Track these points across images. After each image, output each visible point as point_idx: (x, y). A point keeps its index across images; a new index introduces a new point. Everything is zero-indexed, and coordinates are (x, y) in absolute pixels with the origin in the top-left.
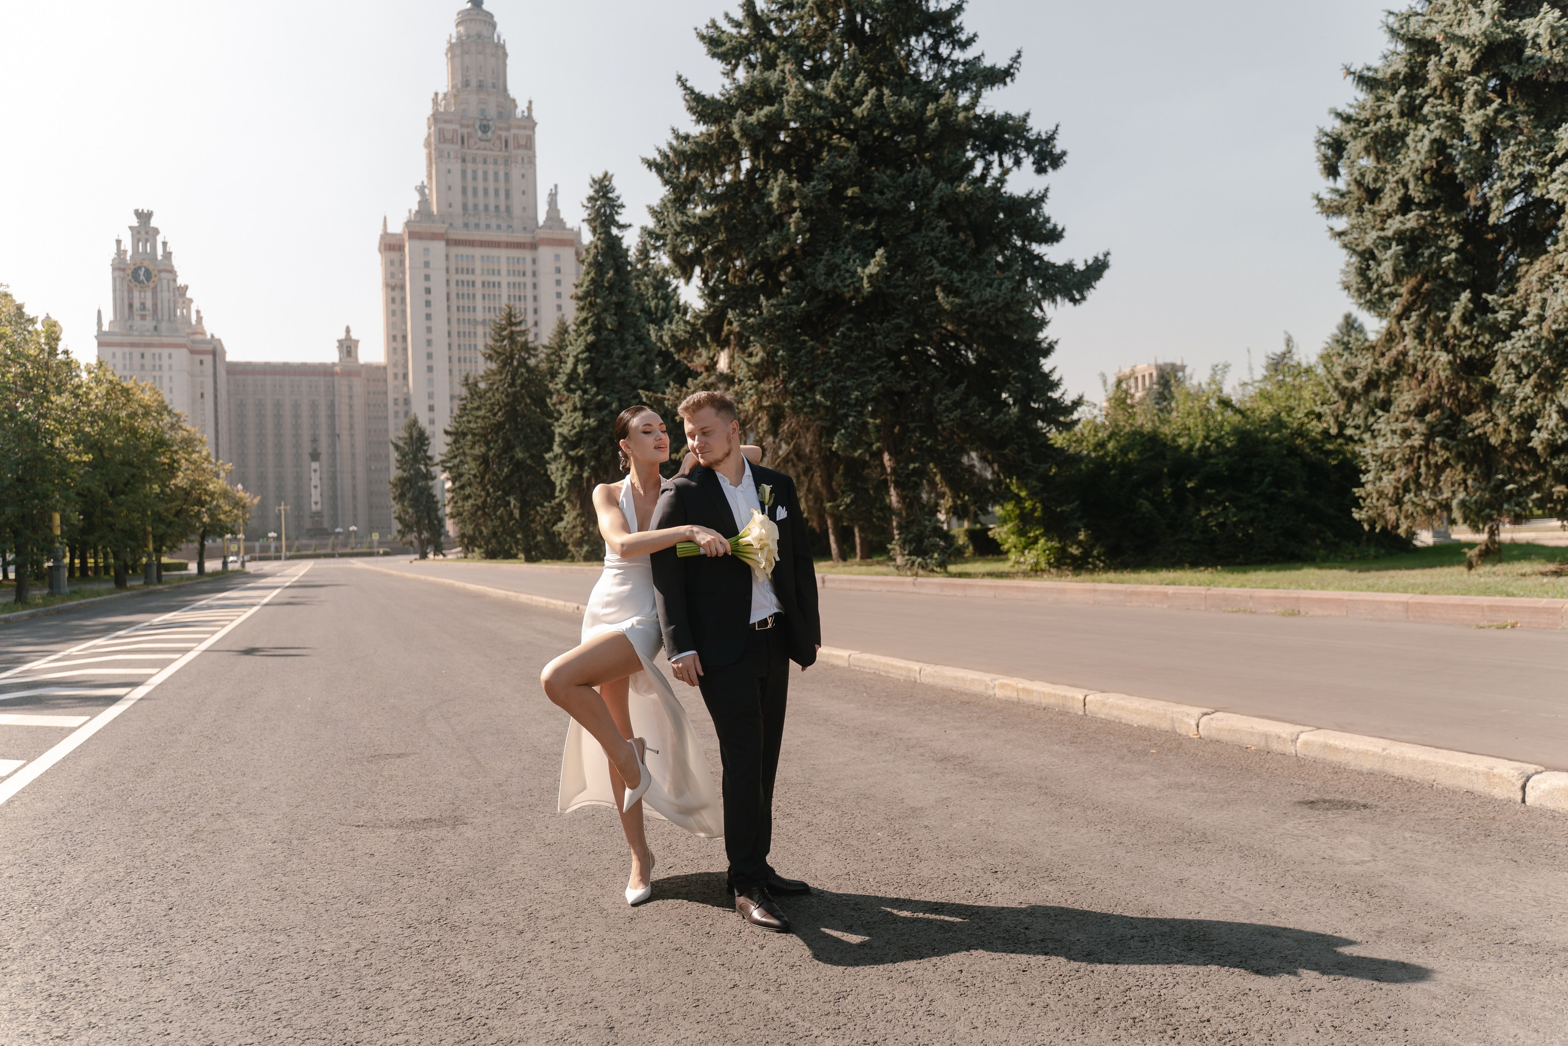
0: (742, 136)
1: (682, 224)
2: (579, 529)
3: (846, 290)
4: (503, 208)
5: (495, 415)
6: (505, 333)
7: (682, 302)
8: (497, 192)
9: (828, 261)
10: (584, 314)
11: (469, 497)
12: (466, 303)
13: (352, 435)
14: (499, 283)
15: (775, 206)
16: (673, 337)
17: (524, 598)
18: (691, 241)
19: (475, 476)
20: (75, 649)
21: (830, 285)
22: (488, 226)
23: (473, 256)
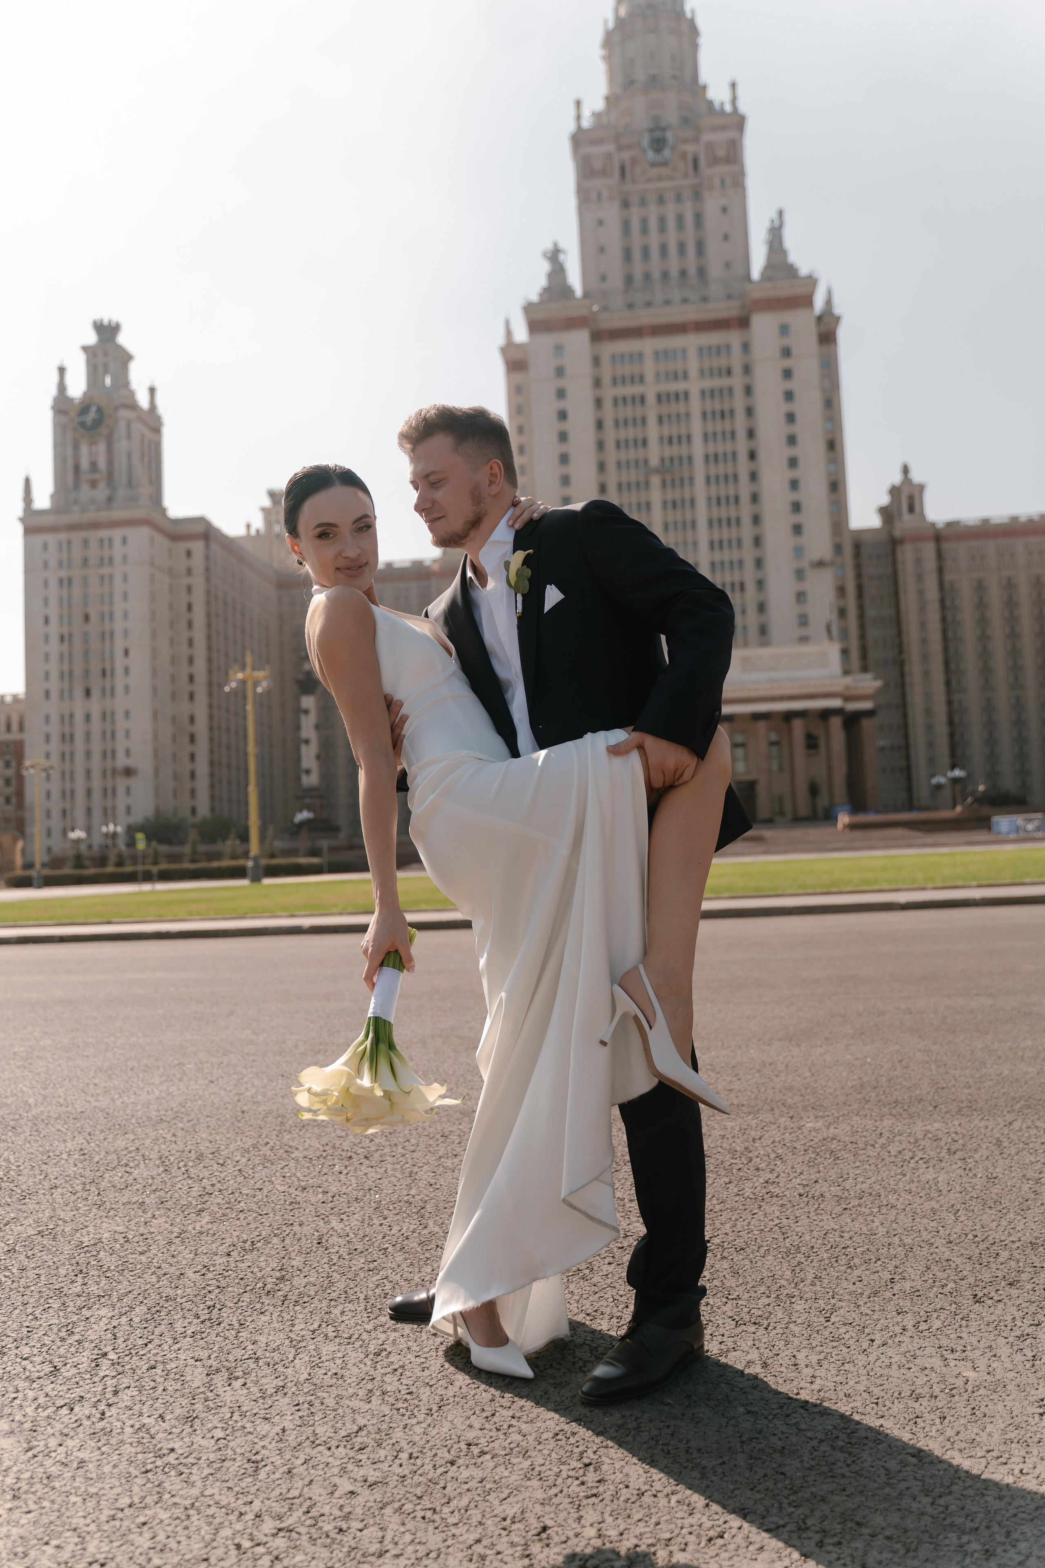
4: (692, 271)
8: (682, 248)
12: (631, 433)
14: (686, 394)
22: (667, 303)
23: (640, 355)
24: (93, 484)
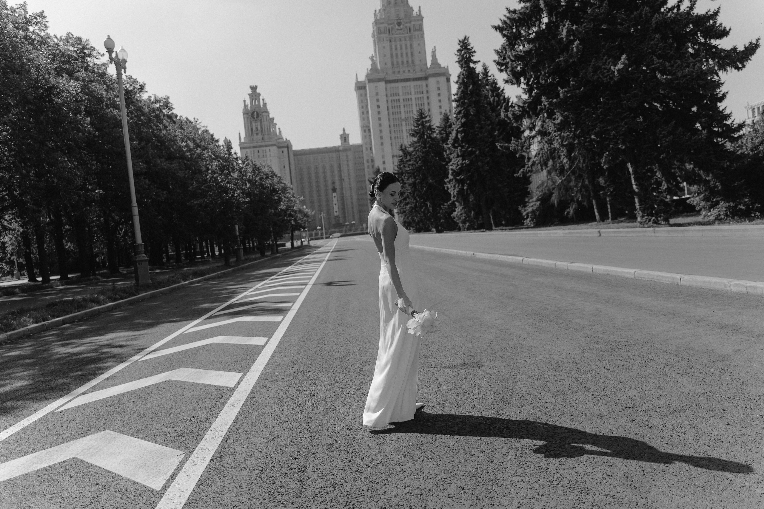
0: (545, 6)
1: (515, 56)
2: (464, 215)
3: (605, 79)
4: (410, 62)
5: (417, 163)
6: (419, 123)
7: (506, 97)
8: (407, 54)
9: (594, 65)
10: (459, 109)
11: (407, 204)
12: (396, 110)
13: (349, 179)
14: (411, 99)
15: (564, 39)
16: (514, 114)
17: (444, 250)
18: (520, 64)
19: (410, 193)
20: (260, 285)
21: (596, 77)
22: (404, 71)
23: (398, 87)
24: (257, 134)
